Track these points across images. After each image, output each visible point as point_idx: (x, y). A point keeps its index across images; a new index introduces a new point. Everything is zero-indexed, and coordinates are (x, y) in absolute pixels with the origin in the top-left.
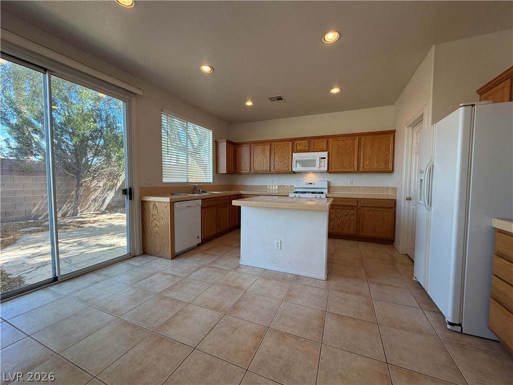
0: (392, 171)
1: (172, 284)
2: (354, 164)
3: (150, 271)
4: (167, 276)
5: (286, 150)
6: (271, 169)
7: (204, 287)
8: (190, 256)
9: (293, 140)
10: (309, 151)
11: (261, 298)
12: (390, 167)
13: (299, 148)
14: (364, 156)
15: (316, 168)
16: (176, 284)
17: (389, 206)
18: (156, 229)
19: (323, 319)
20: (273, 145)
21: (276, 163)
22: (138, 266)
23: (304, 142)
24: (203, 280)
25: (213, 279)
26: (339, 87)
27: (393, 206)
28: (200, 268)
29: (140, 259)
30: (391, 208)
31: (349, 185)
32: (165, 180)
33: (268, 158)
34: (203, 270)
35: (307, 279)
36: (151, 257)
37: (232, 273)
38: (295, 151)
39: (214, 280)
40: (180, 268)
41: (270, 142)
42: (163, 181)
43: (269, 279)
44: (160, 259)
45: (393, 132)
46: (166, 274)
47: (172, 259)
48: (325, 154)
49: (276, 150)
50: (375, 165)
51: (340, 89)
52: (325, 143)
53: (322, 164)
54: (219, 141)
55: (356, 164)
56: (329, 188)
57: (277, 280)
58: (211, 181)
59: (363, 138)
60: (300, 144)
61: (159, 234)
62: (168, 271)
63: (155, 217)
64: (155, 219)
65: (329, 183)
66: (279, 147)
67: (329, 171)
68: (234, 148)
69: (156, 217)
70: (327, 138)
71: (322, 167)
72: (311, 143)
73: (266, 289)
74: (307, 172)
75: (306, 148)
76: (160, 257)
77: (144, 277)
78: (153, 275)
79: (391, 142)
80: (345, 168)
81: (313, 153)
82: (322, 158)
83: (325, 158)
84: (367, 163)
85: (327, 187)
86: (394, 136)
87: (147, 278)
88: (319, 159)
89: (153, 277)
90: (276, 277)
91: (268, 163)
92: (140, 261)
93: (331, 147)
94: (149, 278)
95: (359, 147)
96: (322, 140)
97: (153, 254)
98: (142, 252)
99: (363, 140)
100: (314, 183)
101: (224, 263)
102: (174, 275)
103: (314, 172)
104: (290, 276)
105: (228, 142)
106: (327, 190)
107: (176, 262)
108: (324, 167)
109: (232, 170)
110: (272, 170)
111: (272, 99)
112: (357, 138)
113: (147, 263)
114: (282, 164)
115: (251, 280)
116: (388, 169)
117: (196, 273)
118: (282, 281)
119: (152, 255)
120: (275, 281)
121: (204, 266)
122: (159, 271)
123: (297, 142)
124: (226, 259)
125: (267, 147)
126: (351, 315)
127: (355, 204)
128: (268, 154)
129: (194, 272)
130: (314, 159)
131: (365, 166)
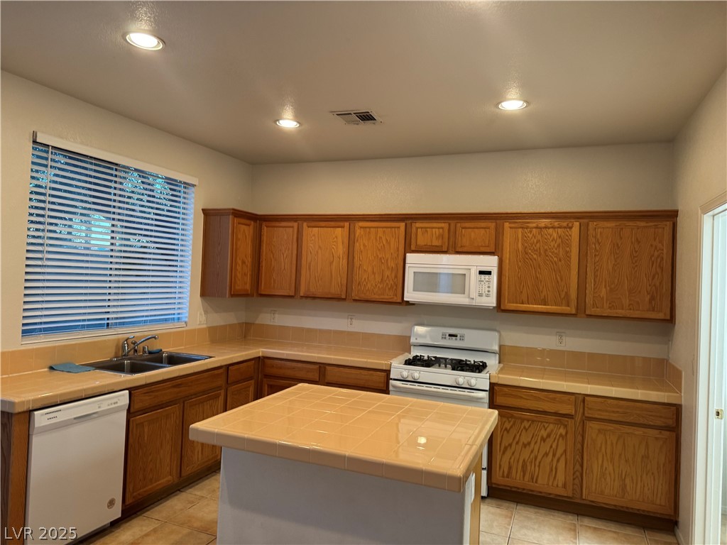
2: (567, 293)
5: (388, 243)
6: (349, 290)
9: (408, 219)
10: (447, 251)
12: (665, 309)
13: (422, 240)
14: (594, 275)
17: (659, 422)
20: (357, 228)
21: (364, 277)
26: (522, 96)
27: (672, 422)
30: (668, 428)
33: (343, 263)
38: (413, 247)
41: (350, 221)
45: (670, 216)
48: (491, 262)
49: (364, 241)
50: (626, 302)
52: (491, 232)
53: (482, 289)
54: (213, 211)
55: (573, 291)
56: (502, 350)
58: (185, 318)
59: (591, 226)
60: (425, 231)
66: (372, 235)
68: (256, 229)
70: (497, 219)
71: (482, 295)
72: (455, 230)
75: (441, 243)
79: (667, 241)
80: (545, 302)
82: (481, 273)
84: (603, 293)
85: (496, 348)
86: (675, 224)
91: (343, 275)
93: (506, 244)
95: (583, 249)
96: (484, 225)
99: (591, 232)
100: (462, 336)
106: (496, 356)
108: (488, 296)
110: (352, 294)
114: (378, 280)
116: (658, 311)
123: (418, 225)
125: (341, 235)
127: (569, 410)
130: (463, 272)
131: (598, 300)
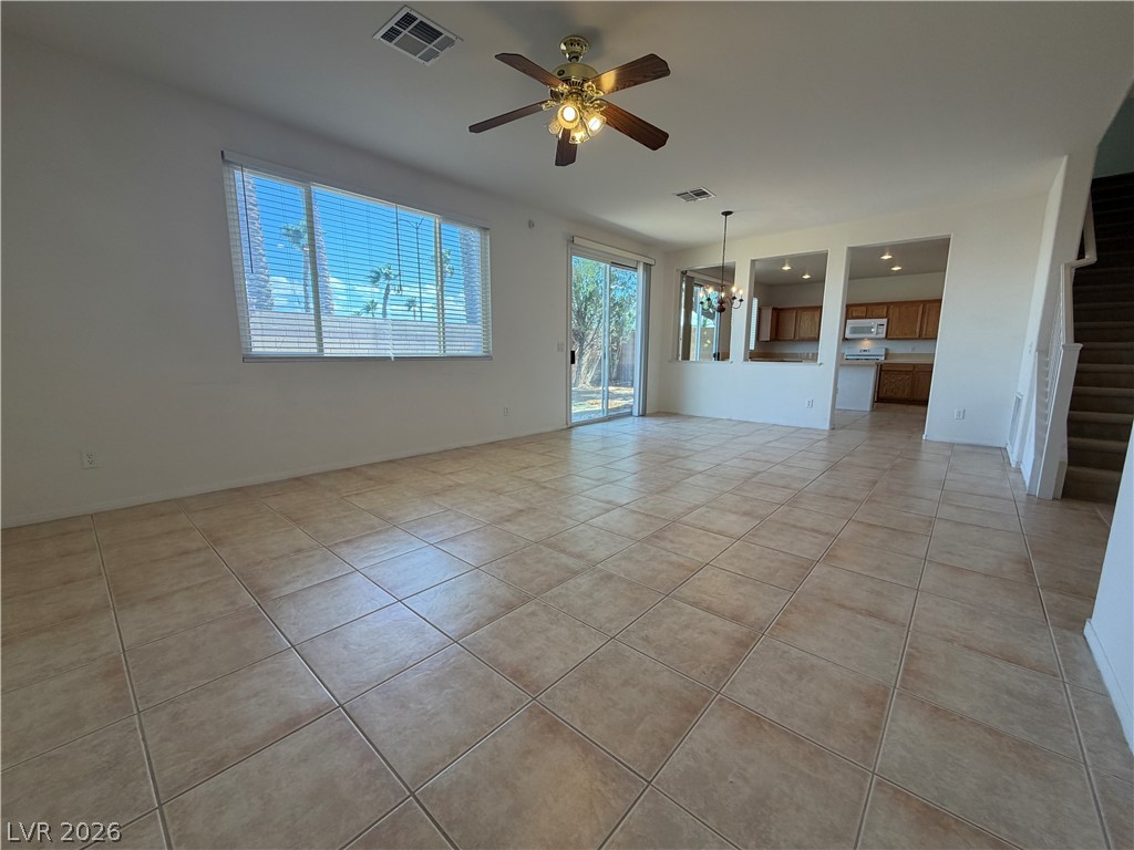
9: (848, 306)
10: (865, 318)
13: (855, 314)
14: (927, 324)
15: (871, 336)
23: (861, 308)
31: (910, 351)
38: (850, 317)
48: (884, 321)
52: (885, 310)
54: (763, 308)
55: (918, 330)
56: (886, 354)
60: (855, 311)
65: (886, 349)
67: (888, 338)
70: (888, 304)
72: (869, 311)
74: (862, 339)
75: (863, 315)
80: (906, 334)
81: (870, 320)
82: (880, 325)
83: (883, 325)
84: (930, 330)
85: (883, 353)
88: (876, 326)
95: (924, 314)
96: (882, 307)
99: (928, 307)
100: (869, 350)
103: (869, 339)
105: (774, 310)
106: (883, 357)
125: (816, 313)
127: (911, 369)
130: (872, 325)
131: (928, 333)
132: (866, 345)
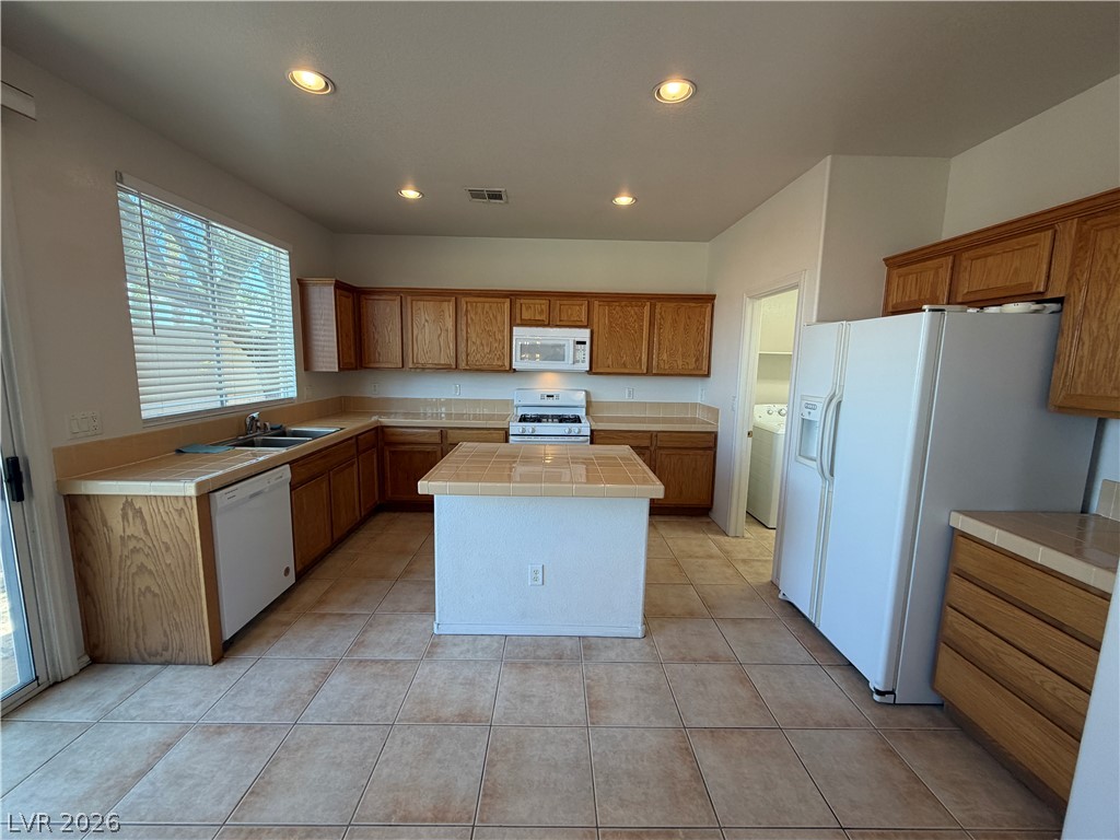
0: (708, 375)
1: (256, 767)
2: (640, 358)
3: (150, 734)
4: (226, 740)
5: (496, 318)
6: (460, 361)
7: (367, 744)
8: (277, 637)
9: (513, 296)
10: (548, 325)
11: (537, 735)
12: (705, 368)
13: (526, 315)
14: (660, 344)
15: (567, 365)
16: (273, 760)
17: (704, 445)
18: (143, 582)
19: (688, 752)
20: (463, 302)
21: (472, 348)
22: (88, 726)
23: (538, 301)
24: (356, 719)
25: (383, 707)
26: (632, 194)
27: (711, 444)
28: (326, 675)
29: (86, 688)
30: (709, 448)
31: (626, 398)
32: (148, 411)
33: (451, 335)
34: (339, 680)
35: (608, 642)
36: (130, 669)
37: (427, 670)
38: (518, 321)
39: (389, 708)
40: (261, 691)
41: (454, 295)
42: (145, 415)
43: (526, 666)
44: (170, 673)
45: (710, 299)
46: (221, 730)
47: (215, 662)
48: (584, 334)
49: (471, 315)
50: (680, 363)
51: (634, 198)
52: (584, 308)
53: (580, 356)
54: (309, 280)
55: (644, 358)
56: (589, 404)
57: (547, 664)
58: (293, 393)
59: (659, 305)
60: (528, 308)
61: (155, 595)
62: (223, 716)
63: (132, 544)
64: (135, 551)
65: (588, 394)
66: (479, 311)
67: (591, 371)
68: (355, 302)
69: (141, 545)
70: (589, 298)
71: (578, 361)
72: (554, 306)
73: (536, 701)
74: (545, 371)
75: (543, 317)
76: (166, 663)
77: (134, 768)
78: (169, 746)
79: (708, 318)
80: (625, 365)
81: (558, 330)
82: (578, 343)
83: (584, 343)
84: (665, 357)
85: (584, 403)
86: (713, 306)
87: (150, 767)
88: (572, 343)
89: (173, 755)
90: (539, 653)
91: (452, 346)
92: (91, 698)
93: (596, 320)
94: (159, 767)
95: (651, 324)
96: (578, 302)
97: (136, 657)
98: (86, 659)
99: (658, 310)
100: (558, 396)
101: (391, 638)
102: (249, 727)
103: (559, 372)
104: (569, 643)
105: (340, 287)
106: (584, 410)
107: (233, 670)
108: (583, 362)
109: (353, 361)
110: (463, 365)
111: (476, 195)
112: (648, 304)
113: (123, 698)
114: (487, 350)
115: (487, 680)
116: (700, 368)
117: (319, 701)
118: (558, 665)
119: (132, 662)
120: (543, 670)
121: (334, 664)
122: (187, 727)
123: (522, 301)
124: (389, 623)
125: (448, 308)
126: (731, 722)
128: (450, 324)
129: (314, 693)
130: (562, 343)
131: (661, 363)
132: (549, 384)
